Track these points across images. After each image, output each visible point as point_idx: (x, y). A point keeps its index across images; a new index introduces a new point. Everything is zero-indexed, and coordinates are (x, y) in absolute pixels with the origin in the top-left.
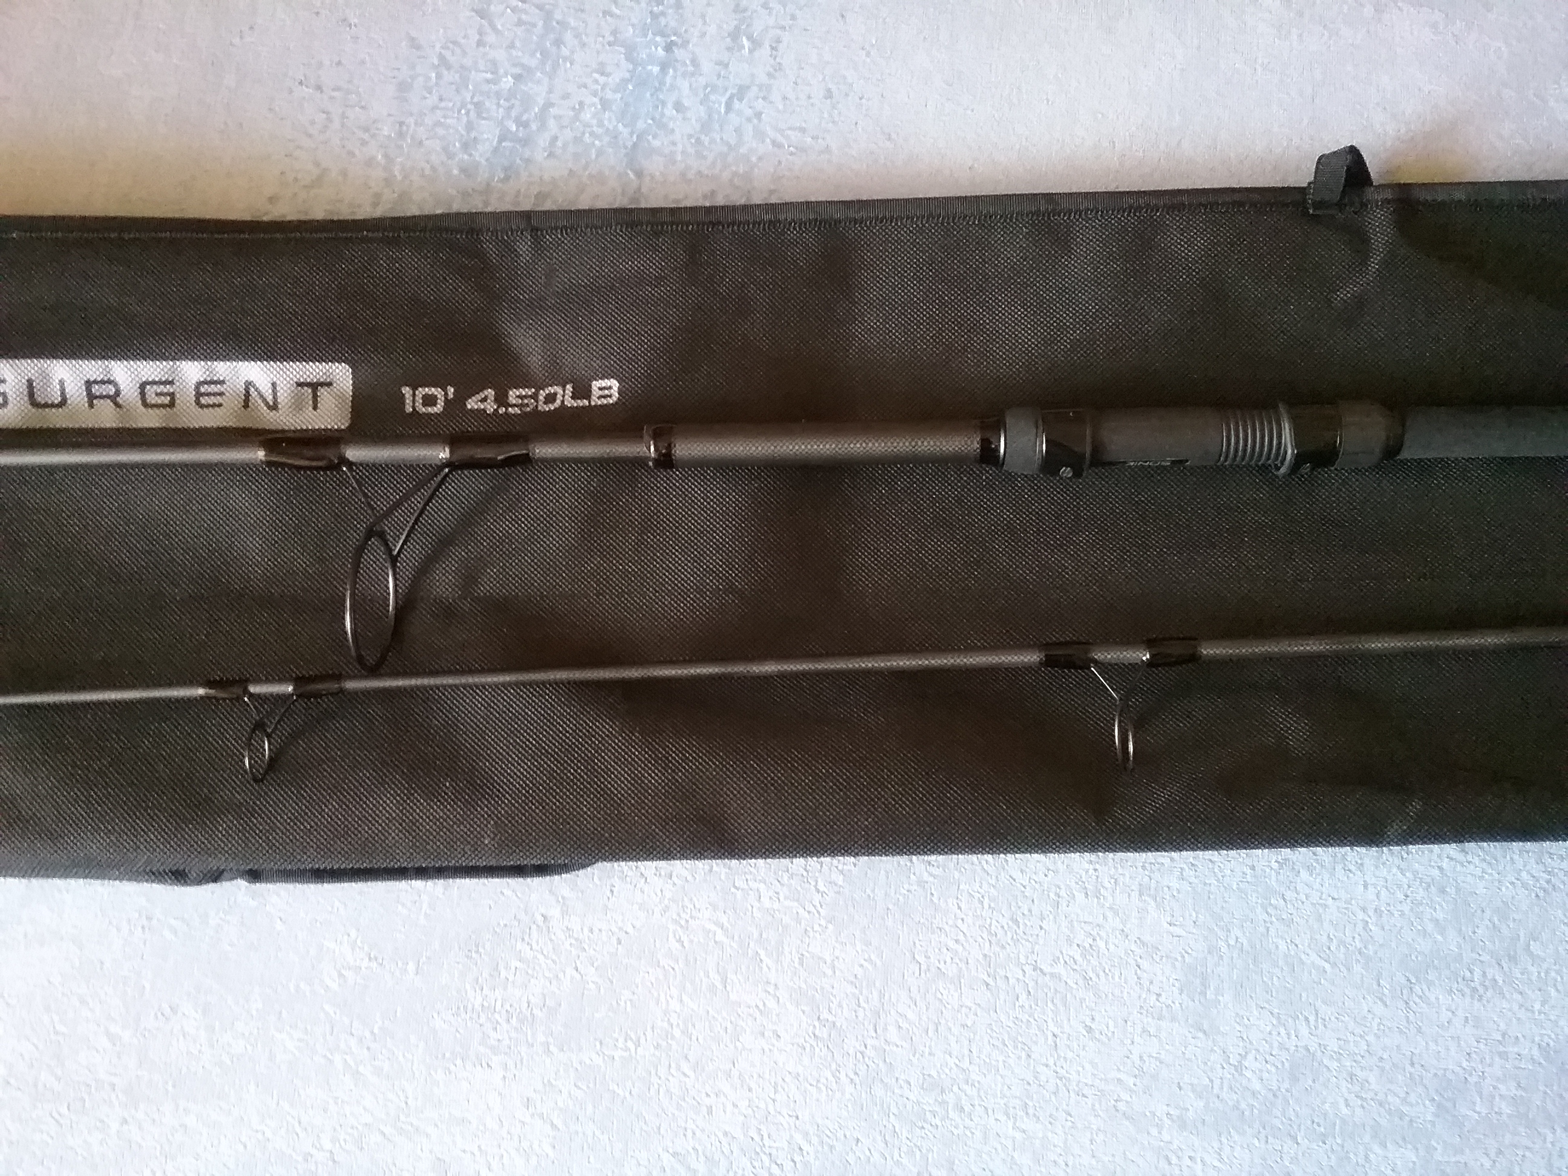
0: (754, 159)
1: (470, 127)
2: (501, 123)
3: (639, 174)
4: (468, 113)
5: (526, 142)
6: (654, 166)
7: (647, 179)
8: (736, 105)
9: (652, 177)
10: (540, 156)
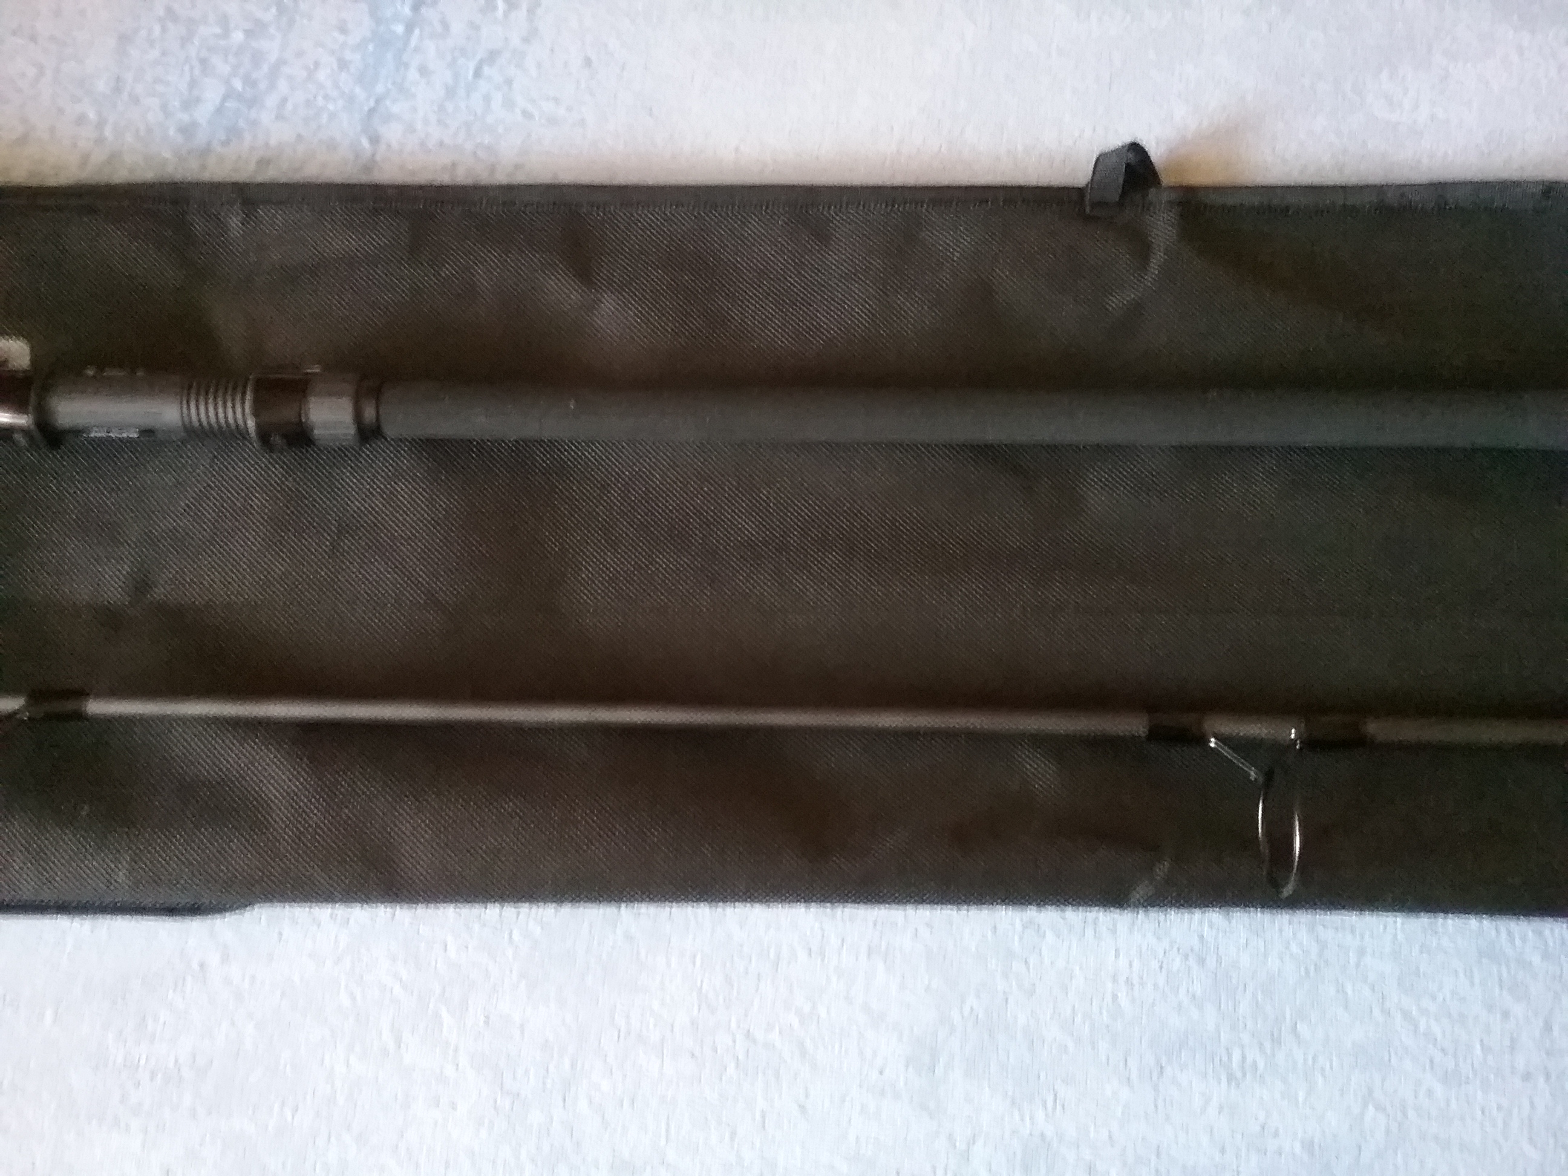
0: (500, 130)
1: (193, 84)
2: (227, 82)
3: (375, 140)
4: (192, 68)
5: (254, 102)
6: (392, 134)
7: (382, 147)
8: (486, 70)
9: (389, 146)
10: (266, 118)
